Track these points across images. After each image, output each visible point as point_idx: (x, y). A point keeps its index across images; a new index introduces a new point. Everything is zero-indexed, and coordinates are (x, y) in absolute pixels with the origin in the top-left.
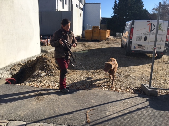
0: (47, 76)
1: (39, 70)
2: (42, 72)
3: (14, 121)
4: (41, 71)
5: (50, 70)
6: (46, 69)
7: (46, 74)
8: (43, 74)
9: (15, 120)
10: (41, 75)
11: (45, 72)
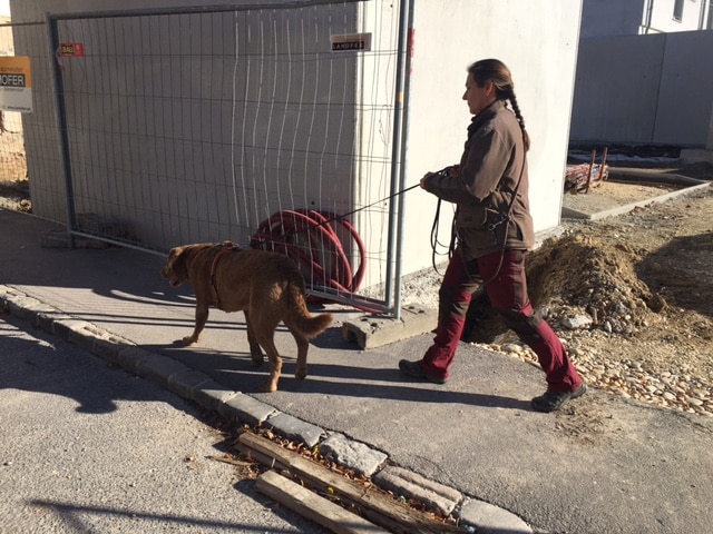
0: (597, 332)
1: (559, 298)
2: (575, 309)
3: (481, 500)
4: (571, 305)
5: (613, 308)
6: (593, 300)
7: (591, 321)
8: (582, 319)
9: (488, 502)
10: (573, 323)
11: (589, 312)
